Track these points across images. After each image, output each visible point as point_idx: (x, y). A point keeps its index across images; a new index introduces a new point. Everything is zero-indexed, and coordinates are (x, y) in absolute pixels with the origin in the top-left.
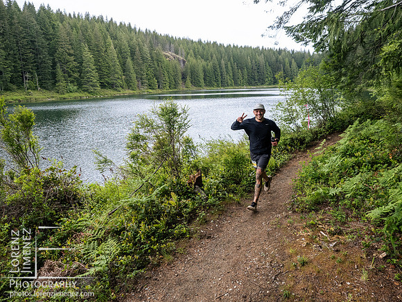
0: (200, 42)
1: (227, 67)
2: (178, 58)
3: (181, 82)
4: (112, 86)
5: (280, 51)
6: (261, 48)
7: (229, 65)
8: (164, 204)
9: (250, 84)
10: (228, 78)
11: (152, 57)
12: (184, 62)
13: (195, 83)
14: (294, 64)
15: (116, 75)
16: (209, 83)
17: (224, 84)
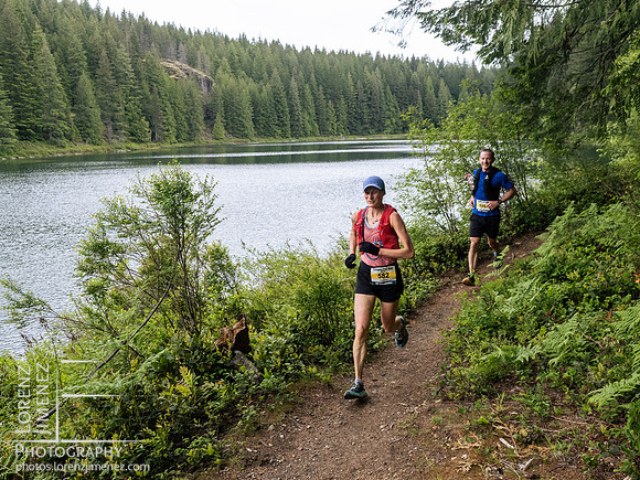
0: (243, 41)
1: (302, 96)
2: (196, 75)
3: (202, 127)
4: (45, 135)
5: (414, 63)
6: (374, 56)
7: (308, 91)
8: (164, 393)
9: (353, 131)
10: (306, 118)
11: (137, 73)
12: (209, 83)
13: (234, 128)
14: (444, 90)
15: (55, 112)
16: (264, 130)
17: (296, 131)
